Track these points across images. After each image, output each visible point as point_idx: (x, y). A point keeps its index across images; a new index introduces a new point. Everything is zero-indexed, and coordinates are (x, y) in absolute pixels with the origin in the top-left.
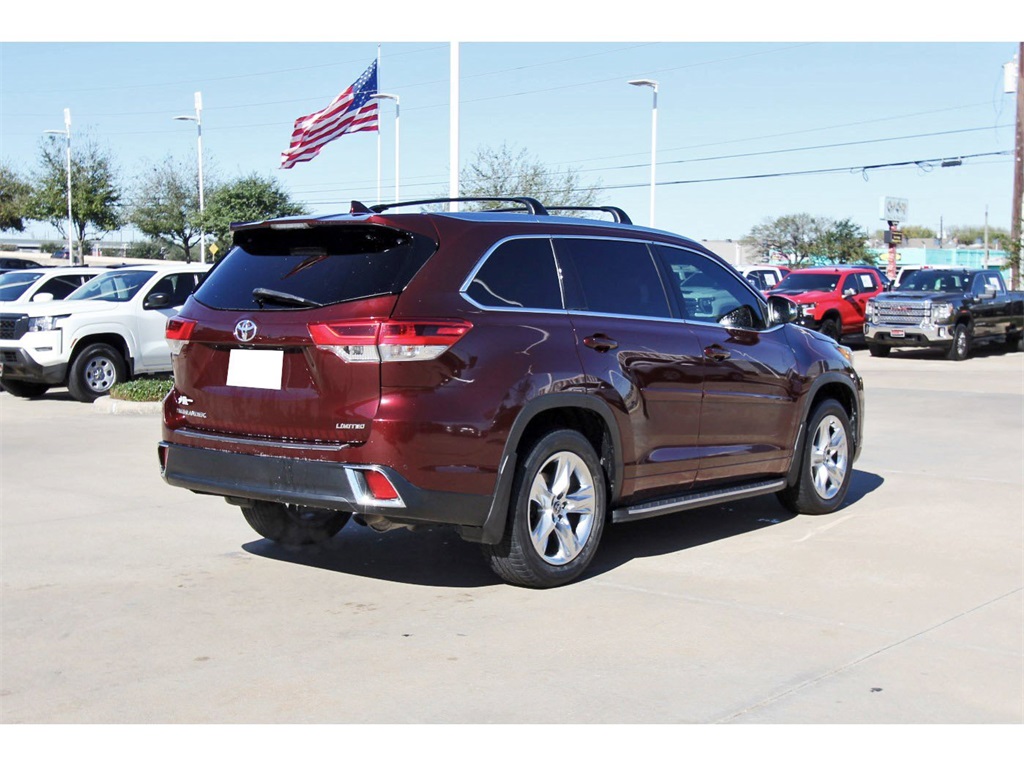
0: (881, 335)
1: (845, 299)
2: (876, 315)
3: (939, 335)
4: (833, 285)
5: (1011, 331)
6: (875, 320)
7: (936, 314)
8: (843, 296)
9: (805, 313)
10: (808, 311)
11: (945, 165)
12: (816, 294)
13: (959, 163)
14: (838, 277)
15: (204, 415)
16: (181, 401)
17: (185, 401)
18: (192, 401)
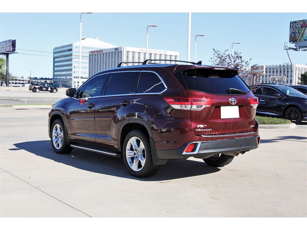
15: (211, 130)
16: (199, 126)
17: (202, 126)
18: (206, 126)
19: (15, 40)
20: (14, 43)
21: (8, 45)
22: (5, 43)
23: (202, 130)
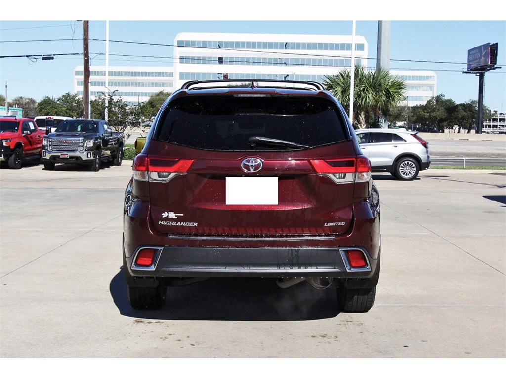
0: (53, 158)
1: (24, 136)
2: (50, 145)
3: (88, 157)
4: (16, 128)
5: (113, 154)
6: (50, 149)
7: (86, 145)
8: (23, 135)
9: (4, 145)
10: (6, 144)
11: (43, 59)
12: (8, 134)
13: (52, 58)
14: (19, 123)
15: (196, 224)
16: (166, 216)
17: (172, 215)
18: (182, 215)
19: (497, 44)
20: (493, 50)
21: (483, 54)
22: (478, 50)
23: (174, 224)
